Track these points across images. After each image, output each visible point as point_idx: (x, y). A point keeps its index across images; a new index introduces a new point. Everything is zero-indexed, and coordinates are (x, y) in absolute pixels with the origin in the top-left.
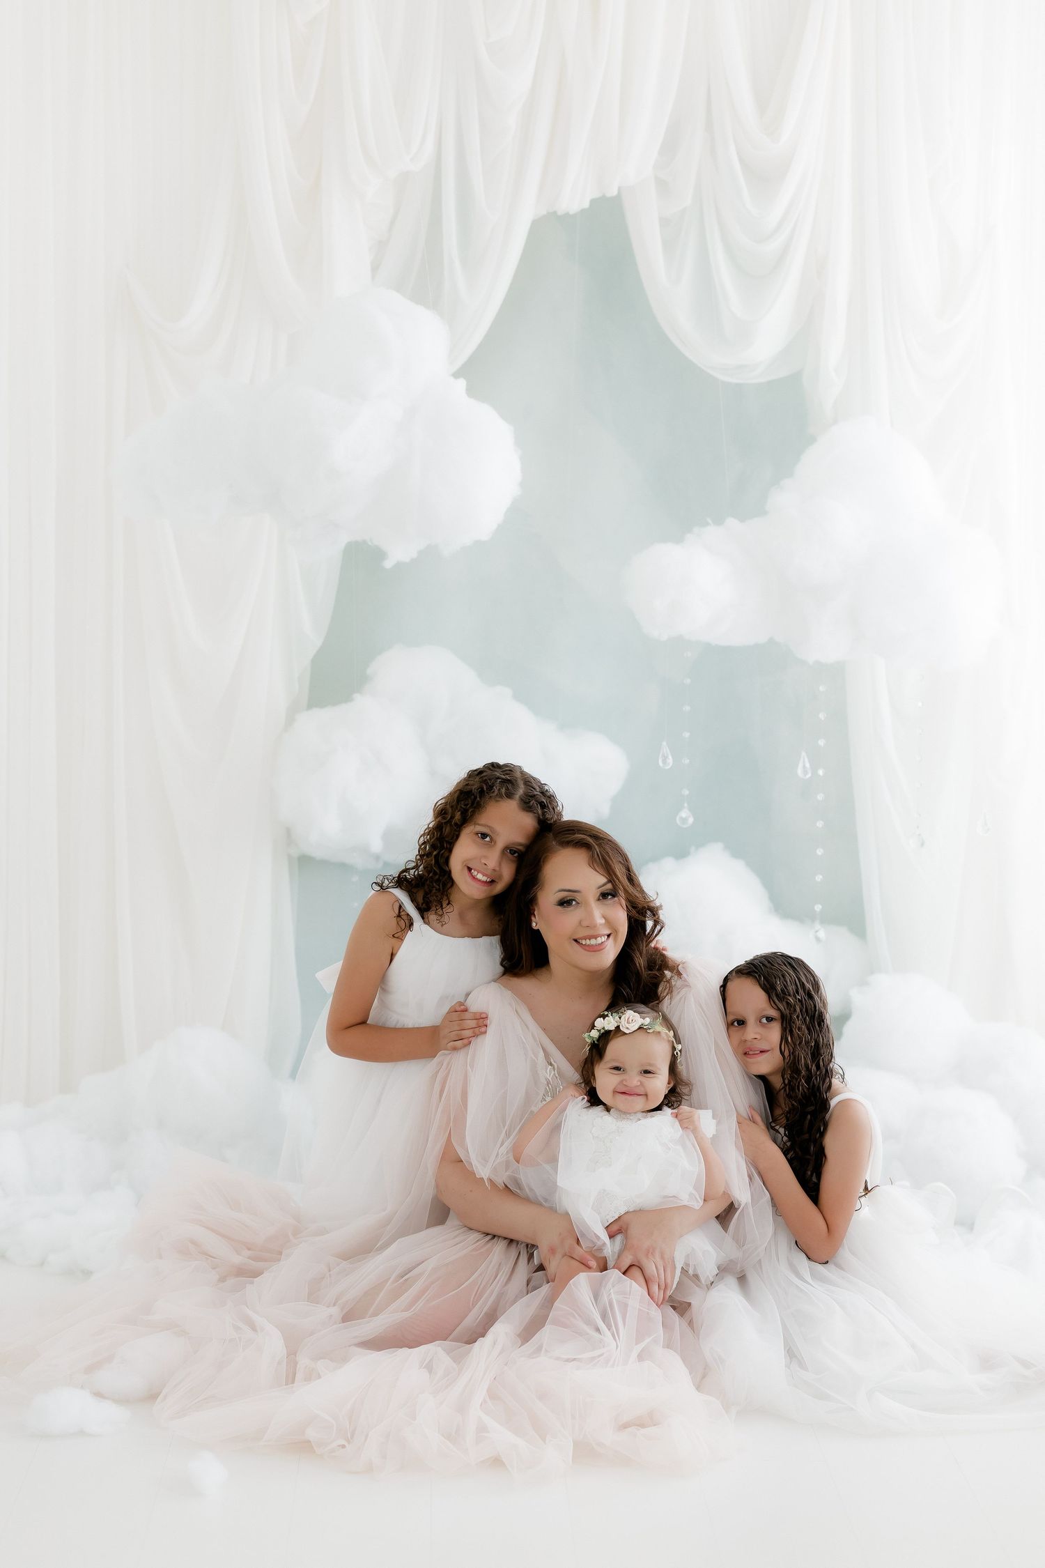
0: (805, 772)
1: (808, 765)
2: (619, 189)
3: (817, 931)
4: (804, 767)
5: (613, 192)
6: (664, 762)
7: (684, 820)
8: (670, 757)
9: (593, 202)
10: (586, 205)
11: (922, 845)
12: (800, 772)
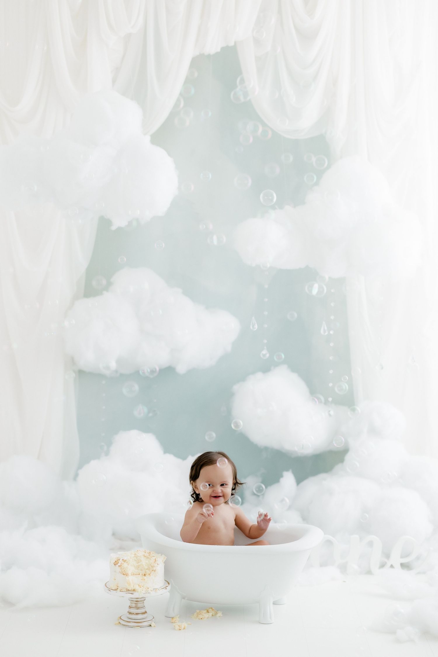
0: (325, 332)
1: (326, 328)
2: (235, 43)
3: (329, 411)
4: (324, 329)
5: (232, 44)
6: (253, 326)
7: (264, 355)
8: (256, 325)
9: (222, 49)
10: (219, 50)
11: (382, 368)
12: (322, 331)
